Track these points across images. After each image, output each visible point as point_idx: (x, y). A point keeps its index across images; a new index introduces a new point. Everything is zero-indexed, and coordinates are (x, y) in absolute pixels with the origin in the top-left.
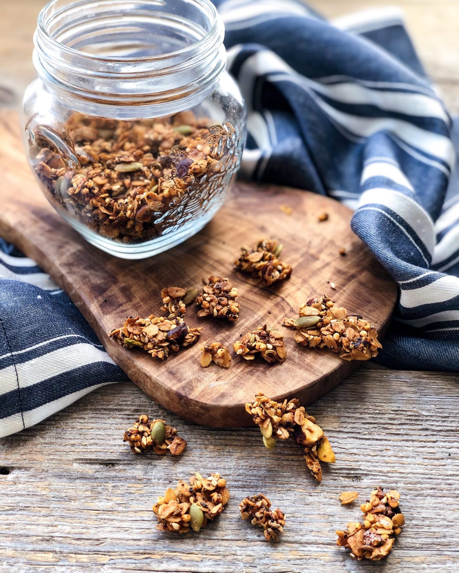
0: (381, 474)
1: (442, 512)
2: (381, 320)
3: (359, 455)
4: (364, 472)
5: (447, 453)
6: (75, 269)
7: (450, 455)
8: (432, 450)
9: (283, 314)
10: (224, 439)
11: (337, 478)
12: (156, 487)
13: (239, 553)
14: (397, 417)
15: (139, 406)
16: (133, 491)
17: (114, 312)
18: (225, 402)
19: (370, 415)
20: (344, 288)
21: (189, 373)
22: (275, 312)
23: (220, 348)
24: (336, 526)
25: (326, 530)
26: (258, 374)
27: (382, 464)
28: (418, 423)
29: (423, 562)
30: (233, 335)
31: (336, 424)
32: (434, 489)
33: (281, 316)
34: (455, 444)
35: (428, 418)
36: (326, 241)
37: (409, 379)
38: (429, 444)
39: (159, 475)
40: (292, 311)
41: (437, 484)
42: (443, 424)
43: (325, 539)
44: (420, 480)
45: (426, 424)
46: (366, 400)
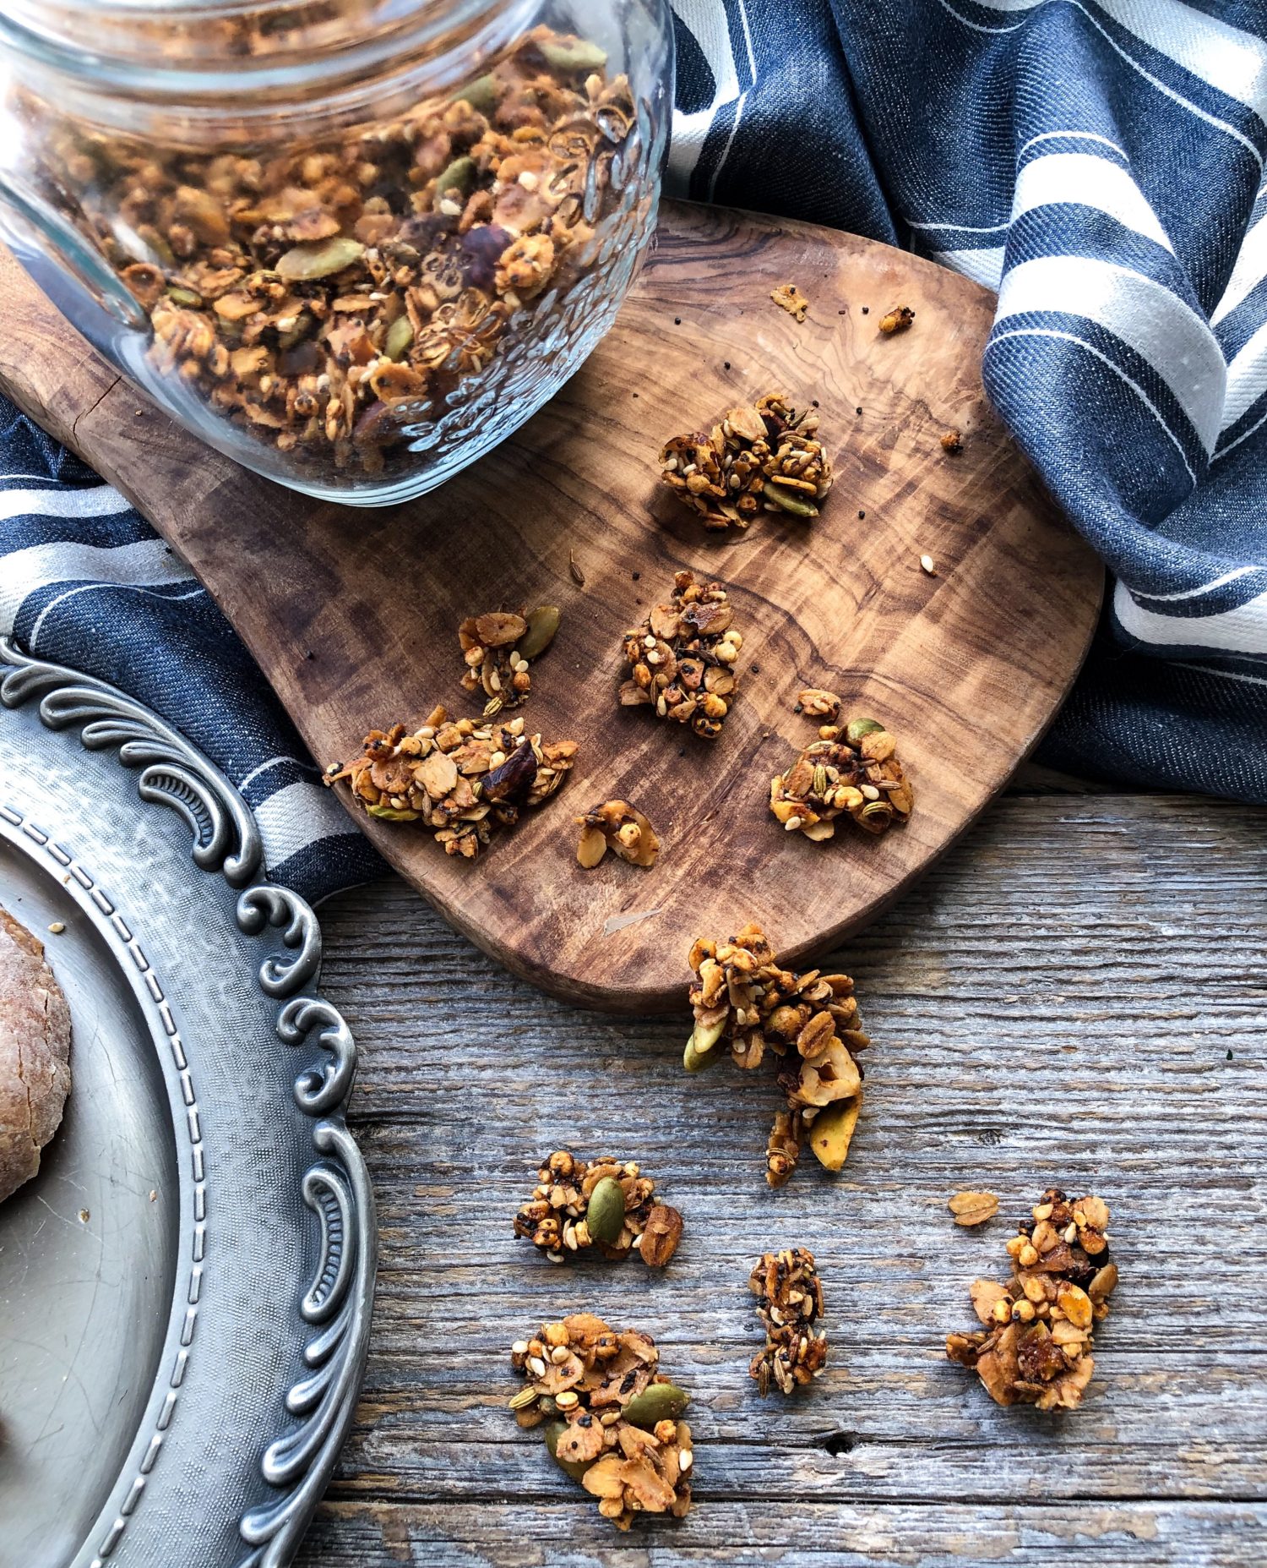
0: (1055, 1124)
1: (1209, 1233)
2: (1063, 675)
3: (996, 1067)
4: (1011, 1119)
5: (1222, 1049)
6: (223, 549)
7: (1230, 1056)
8: (1183, 1043)
9: (792, 672)
10: (652, 1036)
11: (942, 1138)
12: (484, 1194)
13: (700, 1379)
14: (1095, 943)
15: (431, 945)
16: (427, 1209)
17: (338, 693)
18: (647, 981)
19: (1024, 945)
20: (960, 569)
21: (549, 891)
22: (771, 665)
23: (626, 819)
24: (942, 1287)
25: (917, 1302)
26: (730, 880)
27: (1059, 1095)
28: (1148, 960)
29: (1162, 1389)
30: (659, 752)
31: (935, 976)
32: (1190, 1163)
33: (786, 679)
34: (1245, 1021)
35: (1174, 944)
36: (904, 404)
37: (1127, 826)
38: (1177, 1025)
39: (490, 1155)
40: (816, 658)
41: (1196, 1150)
42: (1213, 959)
43: (915, 1330)
44: (1155, 1137)
45: (1169, 963)
46: (1015, 898)
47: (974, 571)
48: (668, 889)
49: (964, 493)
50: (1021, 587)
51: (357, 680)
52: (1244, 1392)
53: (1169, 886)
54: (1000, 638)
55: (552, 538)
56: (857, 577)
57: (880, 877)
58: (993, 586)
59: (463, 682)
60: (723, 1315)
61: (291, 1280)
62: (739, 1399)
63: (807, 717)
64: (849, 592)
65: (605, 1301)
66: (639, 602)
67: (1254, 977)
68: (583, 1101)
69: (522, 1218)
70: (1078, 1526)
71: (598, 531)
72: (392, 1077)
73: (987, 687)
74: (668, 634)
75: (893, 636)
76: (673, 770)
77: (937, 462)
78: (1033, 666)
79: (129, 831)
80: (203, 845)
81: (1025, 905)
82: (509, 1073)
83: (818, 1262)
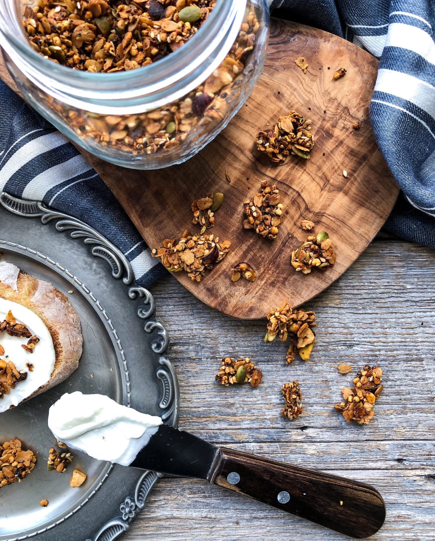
0: (369, 344)
1: (409, 373)
3: (354, 328)
4: (357, 343)
5: (420, 322)
7: (422, 324)
8: (409, 320)
9: (299, 213)
11: (336, 348)
12: (205, 365)
13: (267, 413)
14: (387, 291)
16: (189, 370)
17: (153, 223)
18: (253, 316)
19: (365, 291)
20: (355, 175)
21: (223, 289)
22: (292, 211)
23: (247, 270)
24: (334, 389)
25: (327, 393)
26: (278, 285)
27: (371, 336)
28: (402, 295)
29: (391, 414)
30: (256, 242)
31: (338, 301)
32: (407, 355)
33: (297, 216)
34: (428, 314)
35: (410, 290)
36: (341, 108)
37: (400, 253)
38: (408, 315)
39: (207, 354)
40: (307, 209)
41: (409, 351)
42: (421, 295)
43: (326, 400)
44: (398, 348)
45: (408, 296)
46: (363, 277)
47: (360, 176)
48: (259, 288)
49: (359, 145)
50: (375, 182)
51: (159, 219)
52: (413, 414)
53: (411, 273)
54: (367, 201)
55: (219, 164)
56: (321, 178)
57: (324, 283)
58: (367, 181)
59: (193, 221)
60: (273, 397)
61: (155, 399)
62: (277, 418)
63: (303, 230)
64: (318, 184)
65: (240, 394)
66: (249, 188)
67: (432, 300)
68: (232, 339)
69: (217, 376)
70: (366, 447)
71: (235, 161)
72: (177, 333)
73: (363, 219)
74: (259, 205)
75: (332, 200)
76: (261, 249)
77: (351, 133)
78: (377, 211)
79: (90, 266)
80: (116, 273)
81: (366, 279)
82: (210, 331)
83: (299, 383)
